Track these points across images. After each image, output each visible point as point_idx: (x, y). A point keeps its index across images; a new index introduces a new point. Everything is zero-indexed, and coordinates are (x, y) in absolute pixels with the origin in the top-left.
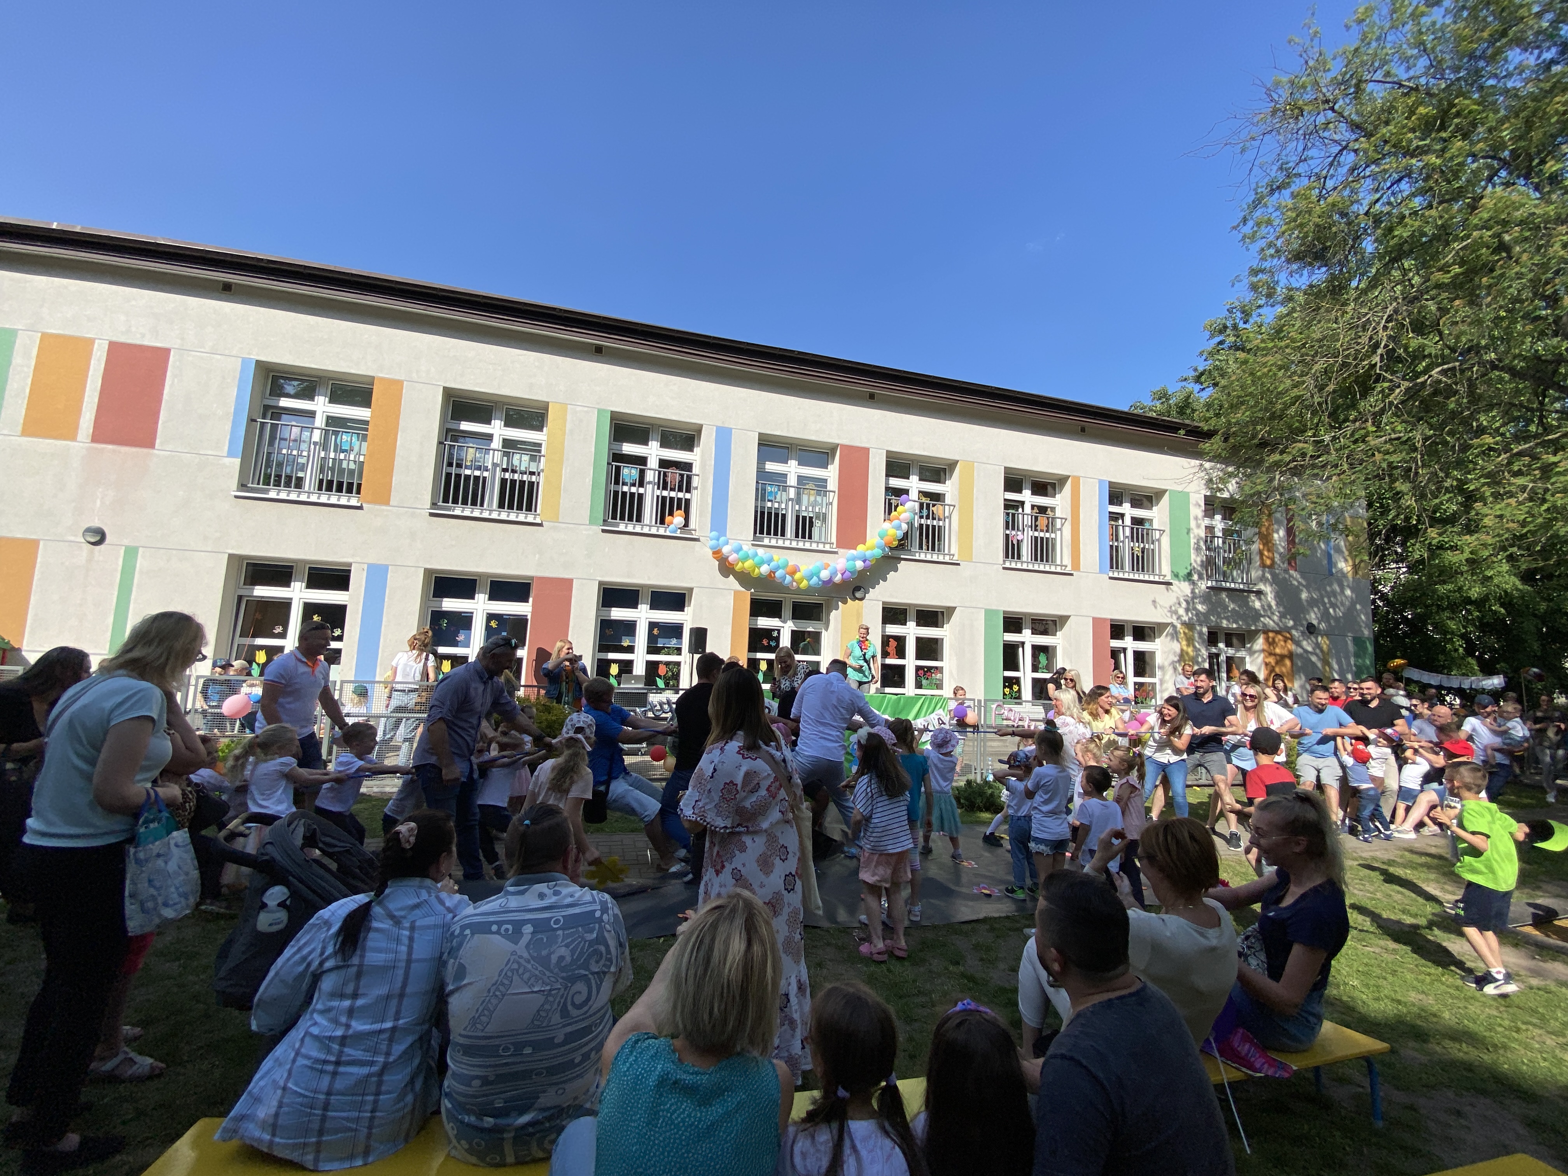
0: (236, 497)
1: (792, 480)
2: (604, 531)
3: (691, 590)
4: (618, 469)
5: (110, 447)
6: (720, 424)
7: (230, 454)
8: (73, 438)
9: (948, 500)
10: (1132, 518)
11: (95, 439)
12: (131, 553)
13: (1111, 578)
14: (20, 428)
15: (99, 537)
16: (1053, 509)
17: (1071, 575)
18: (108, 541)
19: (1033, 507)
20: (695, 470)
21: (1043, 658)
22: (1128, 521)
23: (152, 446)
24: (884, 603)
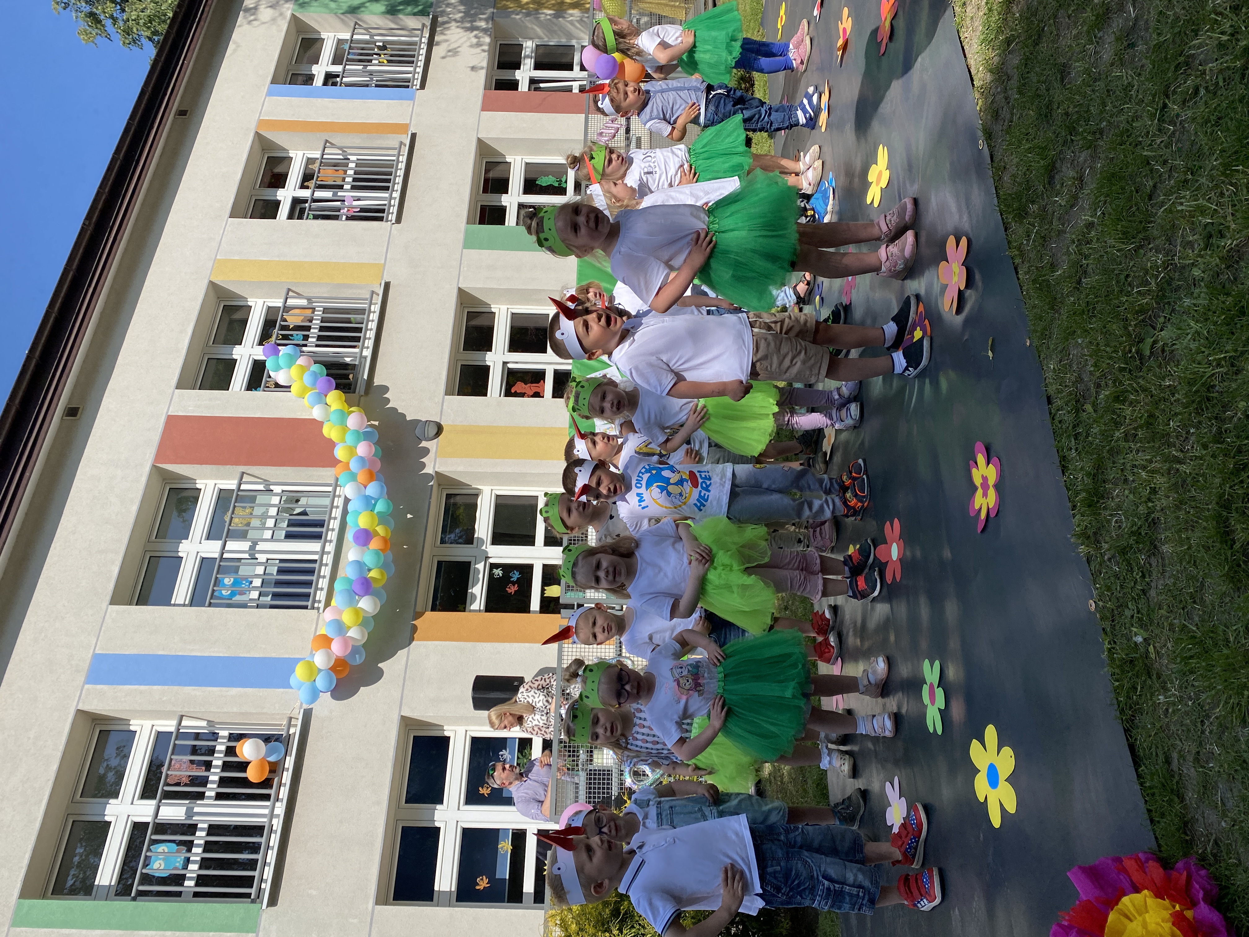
1: (212, 549)
2: (273, 901)
3: (407, 723)
4: (147, 879)
6: (82, 678)
9: (278, 303)
10: (334, 63)
13: (423, 86)
16: (310, 161)
17: (414, 136)
19: (303, 187)
20: (169, 726)
21: (544, 181)
22: (338, 69)
24: (449, 392)
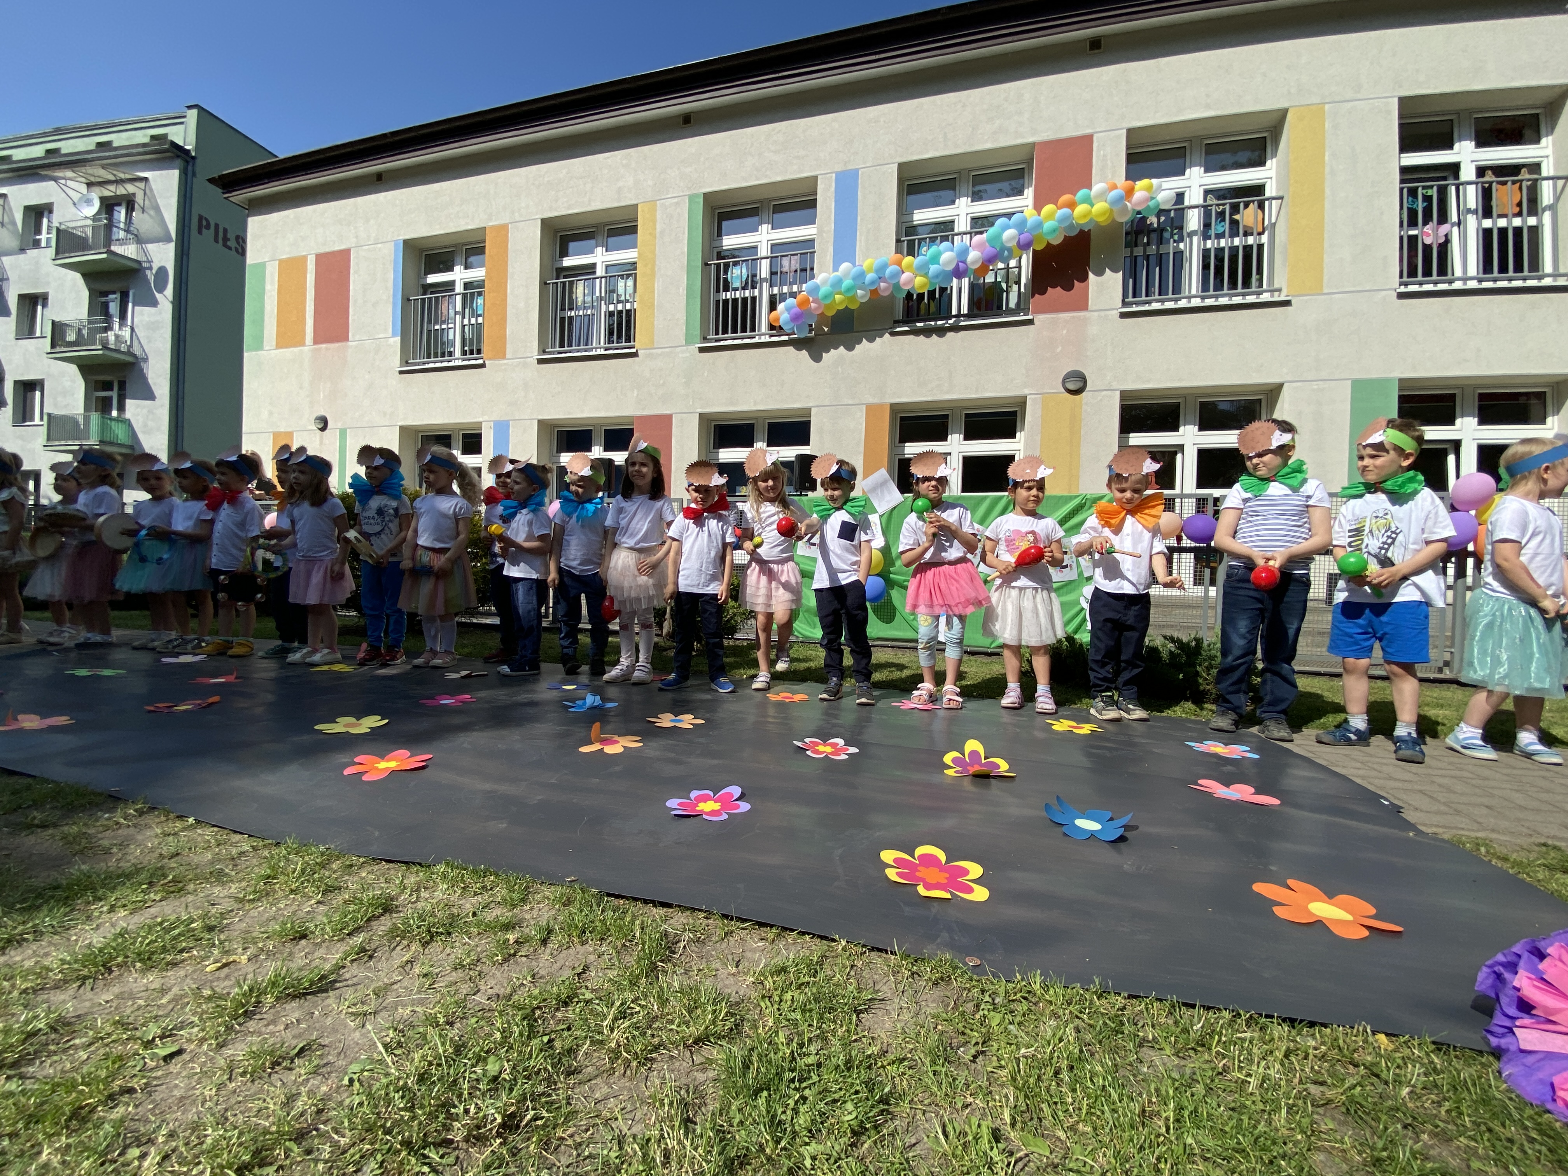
0: (401, 372)
1: (962, 225)
2: (704, 350)
3: (809, 412)
5: (324, 346)
6: (839, 168)
7: (394, 335)
8: (303, 345)
9: (1270, 194)
11: (316, 341)
12: (343, 433)
14: (274, 343)
15: (323, 424)
16: (1534, 166)
18: (329, 426)
19: (1482, 169)
23: (346, 338)
24: (1124, 394)
